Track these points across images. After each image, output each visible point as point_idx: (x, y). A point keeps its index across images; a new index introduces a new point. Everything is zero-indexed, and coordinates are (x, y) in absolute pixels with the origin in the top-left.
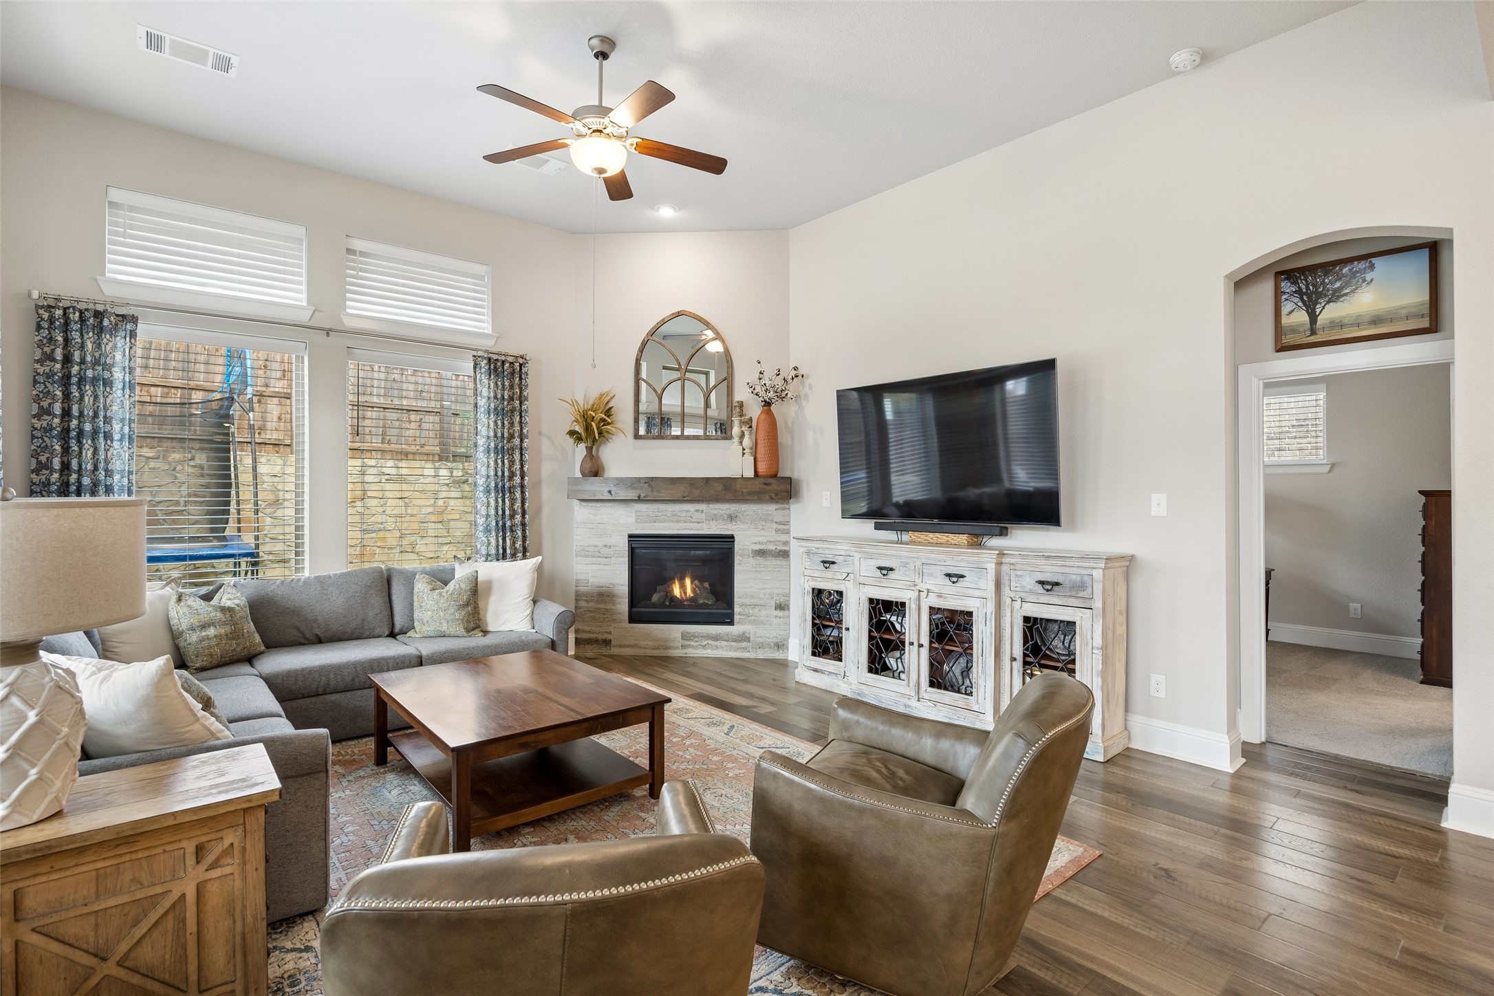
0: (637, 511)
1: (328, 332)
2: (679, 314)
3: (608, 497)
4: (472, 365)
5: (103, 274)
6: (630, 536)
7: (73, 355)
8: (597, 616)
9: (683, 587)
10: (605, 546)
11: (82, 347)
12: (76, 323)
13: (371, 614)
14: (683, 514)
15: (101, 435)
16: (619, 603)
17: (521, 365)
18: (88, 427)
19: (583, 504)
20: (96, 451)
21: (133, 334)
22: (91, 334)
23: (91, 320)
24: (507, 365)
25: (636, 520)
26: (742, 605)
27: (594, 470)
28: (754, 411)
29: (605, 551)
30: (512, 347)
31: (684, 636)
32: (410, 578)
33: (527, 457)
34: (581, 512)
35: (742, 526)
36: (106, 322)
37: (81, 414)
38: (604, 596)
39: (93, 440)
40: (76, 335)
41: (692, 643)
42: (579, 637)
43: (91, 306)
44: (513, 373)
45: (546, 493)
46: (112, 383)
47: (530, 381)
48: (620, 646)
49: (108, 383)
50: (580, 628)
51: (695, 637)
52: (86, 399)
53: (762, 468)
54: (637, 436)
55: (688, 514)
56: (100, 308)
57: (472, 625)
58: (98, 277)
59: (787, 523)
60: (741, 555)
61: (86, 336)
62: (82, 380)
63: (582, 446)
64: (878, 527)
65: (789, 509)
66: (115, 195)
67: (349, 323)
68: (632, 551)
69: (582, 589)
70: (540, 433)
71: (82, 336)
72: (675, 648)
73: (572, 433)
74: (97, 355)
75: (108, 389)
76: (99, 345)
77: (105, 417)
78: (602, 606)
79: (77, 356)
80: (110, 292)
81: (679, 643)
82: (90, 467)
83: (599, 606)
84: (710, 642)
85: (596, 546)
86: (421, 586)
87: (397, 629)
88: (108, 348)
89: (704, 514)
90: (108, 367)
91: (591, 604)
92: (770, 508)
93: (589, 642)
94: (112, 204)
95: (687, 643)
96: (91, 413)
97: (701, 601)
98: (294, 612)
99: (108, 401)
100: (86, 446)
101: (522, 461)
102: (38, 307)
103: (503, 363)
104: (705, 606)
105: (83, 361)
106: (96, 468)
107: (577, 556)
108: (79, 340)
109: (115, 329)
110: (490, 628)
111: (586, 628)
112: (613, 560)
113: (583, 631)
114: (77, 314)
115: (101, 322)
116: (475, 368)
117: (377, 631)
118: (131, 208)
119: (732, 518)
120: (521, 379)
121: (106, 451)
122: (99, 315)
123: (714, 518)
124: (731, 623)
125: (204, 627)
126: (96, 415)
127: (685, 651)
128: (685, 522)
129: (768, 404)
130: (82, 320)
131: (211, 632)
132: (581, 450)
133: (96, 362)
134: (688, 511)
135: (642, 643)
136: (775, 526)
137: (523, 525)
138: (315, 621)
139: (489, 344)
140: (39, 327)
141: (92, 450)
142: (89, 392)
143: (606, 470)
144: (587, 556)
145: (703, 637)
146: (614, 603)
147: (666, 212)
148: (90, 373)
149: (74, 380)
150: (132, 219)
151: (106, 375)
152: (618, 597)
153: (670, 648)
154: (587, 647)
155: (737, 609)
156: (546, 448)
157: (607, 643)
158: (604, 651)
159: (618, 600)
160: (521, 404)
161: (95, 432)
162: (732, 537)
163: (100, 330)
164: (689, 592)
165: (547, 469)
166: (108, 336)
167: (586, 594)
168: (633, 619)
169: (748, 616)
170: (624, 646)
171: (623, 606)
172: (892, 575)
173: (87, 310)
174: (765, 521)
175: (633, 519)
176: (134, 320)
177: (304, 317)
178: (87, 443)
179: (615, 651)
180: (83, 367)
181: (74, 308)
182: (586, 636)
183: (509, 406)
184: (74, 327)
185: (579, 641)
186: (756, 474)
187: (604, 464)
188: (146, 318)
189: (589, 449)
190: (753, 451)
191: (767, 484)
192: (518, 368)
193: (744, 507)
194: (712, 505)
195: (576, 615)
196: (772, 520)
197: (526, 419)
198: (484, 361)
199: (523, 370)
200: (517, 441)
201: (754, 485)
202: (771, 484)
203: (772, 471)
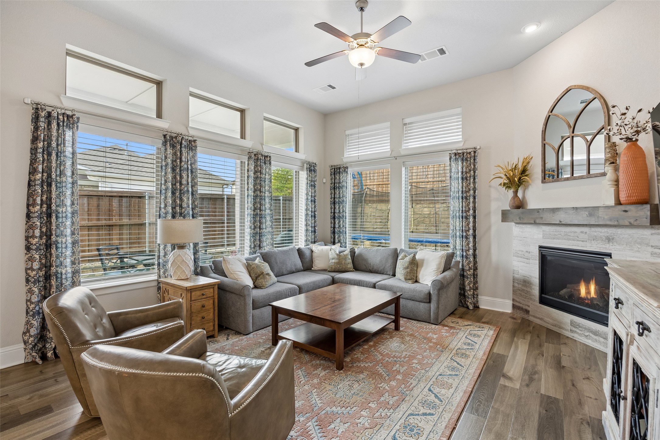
0: (543, 231)
1: (397, 158)
4: (449, 158)
5: (344, 156)
6: (540, 247)
7: (335, 181)
8: (523, 294)
9: (588, 289)
10: (527, 252)
14: (572, 234)
16: (534, 289)
17: (475, 152)
19: (517, 225)
21: (347, 172)
22: (339, 174)
24: (465, 154)
25: (543, 236)
27: (520, 205)
29: (527, 255)
30: (470, 145)
31: (572, 323)
33: (477, 200)
34: (517, 230)
35: (618, 247)
36: (341, 170)
38: (526, 283)
41: (578, 331)
42: (514, 303)
44: (470, 157)
45: (494, 218)
47: (478, 160)
48: (534, 316)
50: (515, 298)
51: (580, 327)
53: (624, 197)
54: (544, 181)
55: (577, 234)
57: (409, 277)
61: (337, 175)
63: (511, 191)
66: (347, 132)
67: (403, 153)
68: (542, 257)
69: (516, 276)
72: (566, 330)
73: (504, 184)
74: (339, 180)
76: (340, 177)
78: (525, 288)
80: (345, 160)
81: (569, 327)
82: (338, 211)
83: (524, 288)
84: (591, 335)
85: (522, 251)
87: (395, 275)
88: (342, 177)
89: (586, 235)
90: (342, 183)
91: (520, 286)
92: (645, 233)
93: (519, 308)
94: (349, 135)
95: (574, 329)
98: (365, 260)
101: (474, 202)
102: (331, 169)
103: (463, 154)
105: (337, 182)
107: (514, 256)
108: (336, 177)
109: (343, 172)
110: (420, 281)
111: (518, 300)
112: (531, 261)
113: (516, 301)
114: (337, 169)
118: (351, 135)
119: (609, 240)
122: (340, 168)
123: (595, 239)
124: (607, 325)
125: (333, 259)
127: (573, 334)
128: (574, 240)
129: (630, 140)
130: (337, 171)
131: (334, 261)
132: (511, 193)
133: (339, 182)
134: (576, 232)
135: (546, 319)
136: (650, 249)
137: (475, 235)
138: (370, 264)
139: (460, 146)
140: (331, 174)
143: (528, 205)
144: (518, 257)
145: (585, 328)
146: (531, 288)
149: (336, 187)
150: (351, 138)
152: (533, 285)
153: (560, 328)
154: (518, 311)
156: (491, 193)
157: (527, 312)
158: (526, 316)
159: (533, 287)
160: (474, 172)
162: (607, 254)
163: (340, 172)
164: (593, 294)
165: (494, 205)
166: (342, 174)
167: (518, 280)
168: (543, 301)
170: (536, 317)
171: (536, 291)
173: (338, 167)
174: (640, 244)
175: (541, 236)
176: (347, 168)
177: (388, 155)
179: (531, 318)
181: (336, 167)
182: (517, 304)
183: (468, 175)
184: (336, 173)
185: (514, 306)
186: (618, 203)
187: (526, 201)
188: (351, 166)
189: (516, 192)
190: (617, 182)
191: (626, 211)
192: (473, 154)
193: (620, 231)
194: (593, 229)
195: (513, 291)
196: (648, 245)
197: (477, 180)
198: (453, 155)
199: (476, 154)
200: (472, 192)
201: (616, 212)
202: (630, 211)
203: (635, 199)
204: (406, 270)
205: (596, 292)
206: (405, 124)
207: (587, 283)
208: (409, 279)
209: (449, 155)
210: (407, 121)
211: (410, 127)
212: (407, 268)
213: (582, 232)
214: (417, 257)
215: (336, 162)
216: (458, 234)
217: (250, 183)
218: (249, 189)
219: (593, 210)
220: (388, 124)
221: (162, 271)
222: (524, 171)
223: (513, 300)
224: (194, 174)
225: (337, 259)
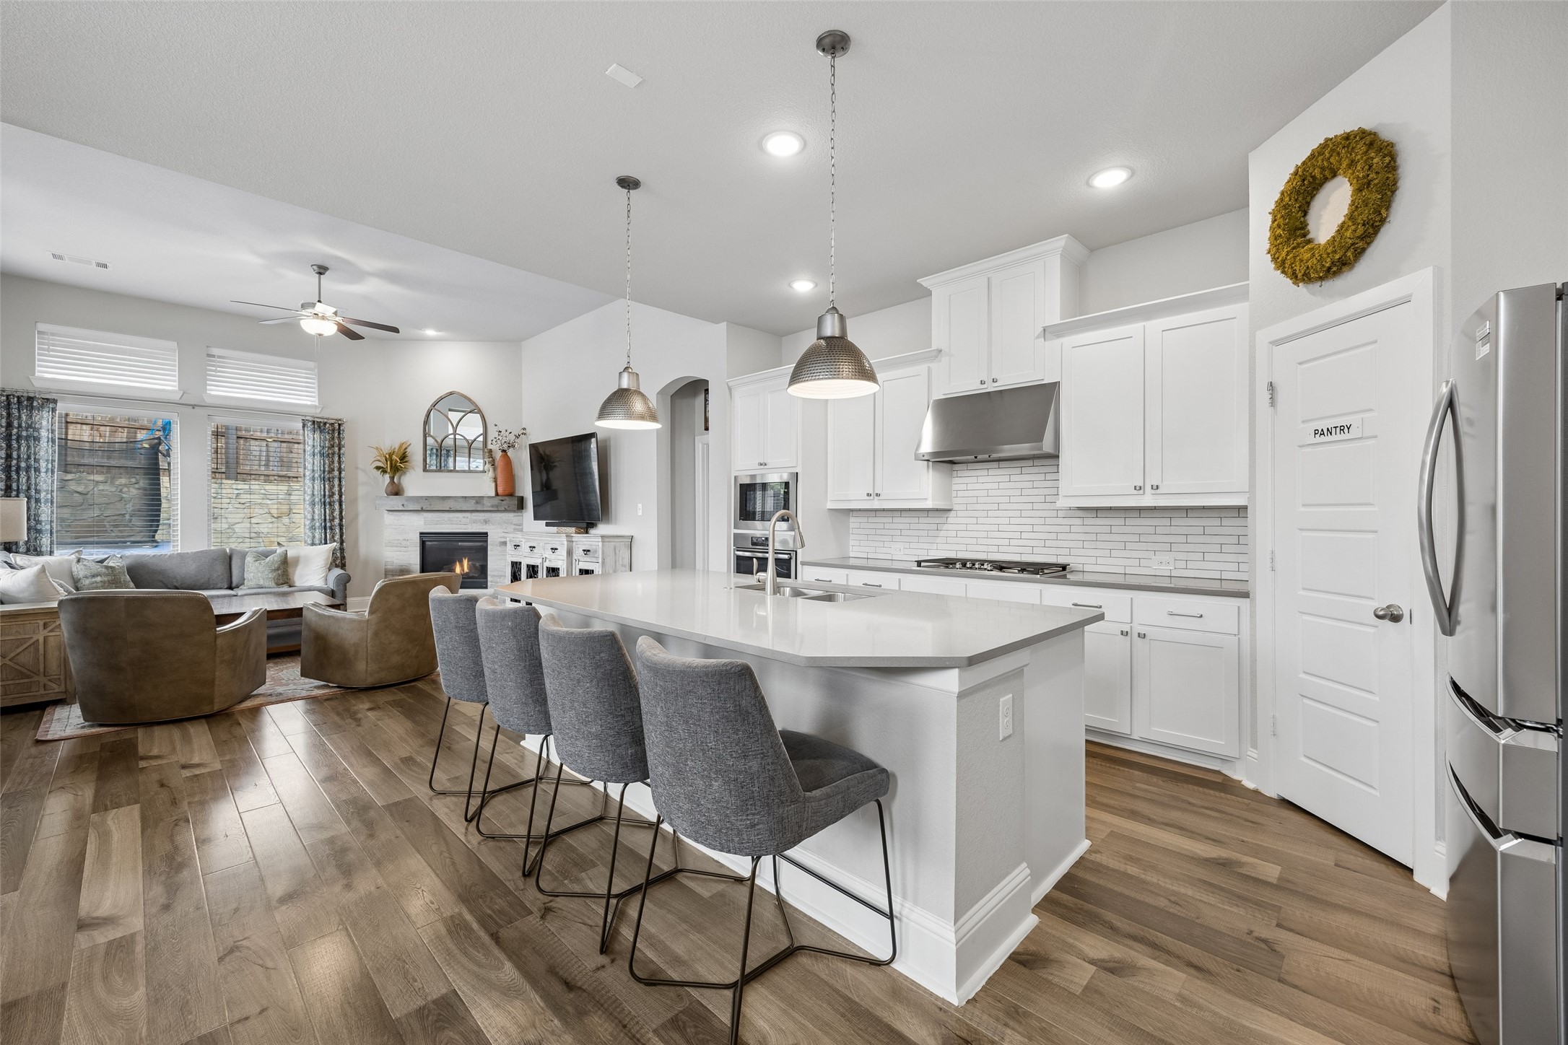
0: (423, 518)
1: (194, 406)
2: (451, 393)
3: (402, 508)
4: (301, 425)
5: (34, 374)
6: (421, 533)
7: (13, 423)
9: (462, 566)
10: (405, 540)
11: (20, 417)
12: (15, 404)
13: (215, 575)
14: (455, 520)
15: (33, 469)
17: (339, 425)
18: (23, 465)
19: (389, 513)
20: (29, 478)
21: (54, 410)
22: (25, 411)
23: (25, 403)
24: (328, 425)
25: (425, 524)
26: (493, 576)
27: (396, 491)
28: (498, 455)
29: (404, 543)
30: (332, 413)
32: (243, 555)
33: (343, 483)
34: (389, 519)
35: (492, 527)
36: (35, 403)
37: (19, 456)
39: (27, 472)
40: (15, 412)
43: (25, 395)
44: (333, 430)
45: (361, 506)
46: (39, 438)
47: (343, 435)
49: (37, 439)
52: (22, 448)
53: (500, 491)
54: (425, 470)
56: (32, 395)
57: (281, 581)
58: (30, 377)
59: (521, 525)
60: (492, 545)
61: (22, 412)
62: (19, 438)
63: (387, 477)
64: (547, 525)
65: (522, 516)
66: (41, 327)
67: (208, 401)
68: (423, 544)
69: (389, 567)
70: (357, 468)
71: (19, 411)
73: (378, 468)
74: (30, 422)
75: (37, 443)
76: (31, 416)
77: (35, 459)
79: (16, 423)
80: (38, 384)
82: (24, 487)
85: (399, 540)
86: (249, 559)
87: (234, 585)
88: (37, 419)
89: (468, 520)
90: (37, 430)
92: (511, 515)
94: (40, 333)
96: (25, 457)
97: (471, 575)
99: (37, 449)
100: (22, 476)
101: (340, 485)
103: (325, 424)
104: (473, 577)
105: (20, 426)
106: (29, 488)
107: (386, 546)
108: (17, 414)
109: (42, 406)
110: (296, 584)
112: (410, 549)
114: (16, 399)
115: (32, 403)
116: (304, 427)
117: (219, 586)
119: (486, 522)
120: (339, 433)
121: (36, 478)
122: (30, 399)
123: (475, 522)
124: (486, 588)
125: (93, 576)
126: (29, 457)
128: (457, 524)
129: (504, 451)
130: (19, 402)
133: (29, 426)
134: (458, 518)
136: (513, 527)
137: (341, 526)
138: (175, 578)
139: (316, 412)
141: (26, 478)
142: (24, 445)
143: (404, 491)
144: (393, 546)
147: (430, 334)
148: (24, 434)
149: (14, 437)
150: (53, 340)
151: (36, 434)
155: (489, 579)
156: (361, 477)
160: (340, 449)
161: (28, 469)
162: (486, 533)
163: (31, 408)
164: (466, 570)
165: (362, 491)
166: (36, 412)
167: (391, 570)
169: (497, 583)
172: (535, 550)
173: (22, 396)
174: (507, 523)
175: (422, 523)
176: (55, 401)
177: (176, 397)
178: (23, 474)
180: (20, 429)
181: (14, 395)
183: (330, 451)
186: (497, 494)
187: (403, 488)
188: (63, 400)
189: (392, 478)
190: (495, 480)
191: (502, 500)
192: (337, 427)
193: (494, 515)
194: (474, 514)
196: (512, 523)
197: (343, 459)
198: (310, 423)
199: (341, 428)
200: (336, 473)
201: (496, 501)
202: (505, 500)
203: (507, 492)
204: (277, 572)
205: (469, 568)
206: (209, 355)
207: (461, 562)
208: (282, 584)
209: (302, 421)
210: (215, 351)
211: (219, 362)
212: (278, 569)
213: (464, 517)
214: (289, 554)
215: (17, 385)
216: (317, 524)
219: (479, 500)
220: (173, 345)
222: (404, 458)
225: (107, 575)
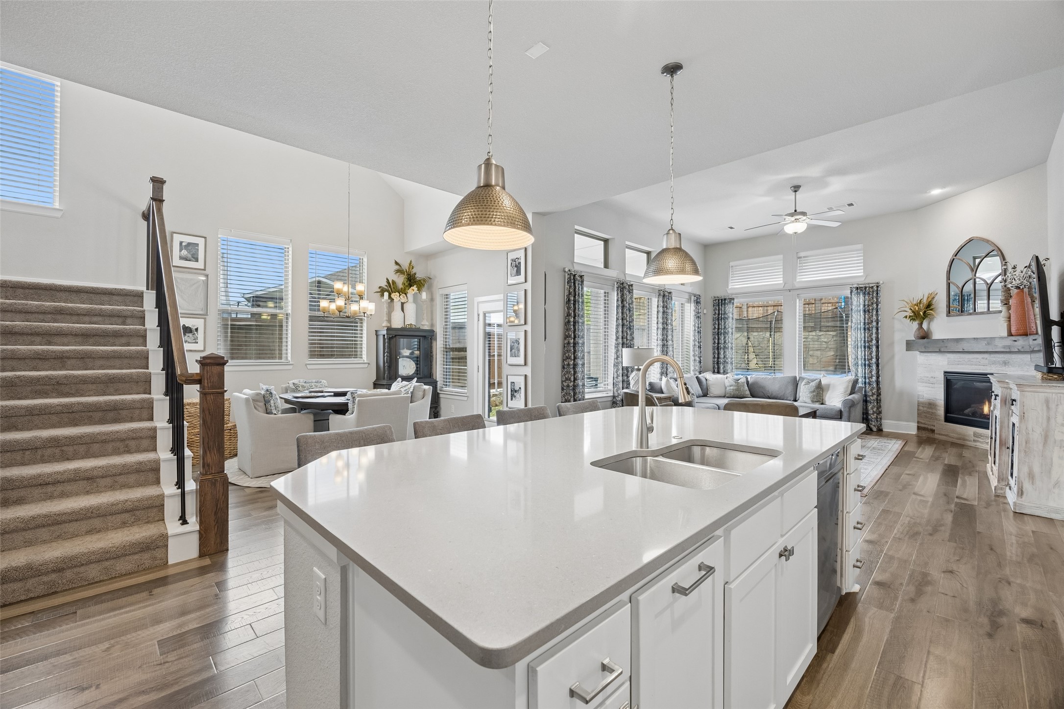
0: (948, 358)
1: (791, 290)
2: (970, 240)
4: (850, 291)
5: (728, 287)
6: (945, 372)
7: (720, 312)
8: (928, 415)
10: (932, 377)
13: (788, 392)
14: (974, 360)
15: (726, 333)
16: (939, 410)
17: (878, 287)
19: (922, 354)
20: (725, 338)
21: (733, 304)
23: (724, 302)
24: (867, 288)
25: (948, 363)
27: (924, 336)
28: (1014, 293)
29: (932, 380)
30: (872, 280)
31: (975, 434)
33: (880, 331)
34: (920, 359)
35: (1012, 369)
36: (727, 301)
37: (721, 328)
38: (931, 405)
39: (724, 335)
41: (980, 440)
42: (919, 425)
44: (873, 291)
45: (897, 348)
47: (880, 294)
48: (939, 434)
49: (727, 319)
50: (920, 421)
51: (982, 436)
52: (722, 324)
53: (1014, 330)
54: (949, 314)
55: (978, 360)
57: (815, 400)
58: (727, 289)
62: (722, 319)
63: (915, 323)
66: (732, 264)
67: (797, 286)
68: (947, 381)
69: (921, 400)
71: (722, 306)
72: (970, 441)
73: (908, 317)
74: (725, 311)
76: (725, 308)
77: (727, 328)
78: (930, 410)
80: (729, 292)
81: (972, 438)
82: (723, 342)
85: (928, 377)
87: (797, 399)
88: (728, 309)
89: (987, 361)
90: (728, 314)
91: (925, 409)
93: (924, 429)
94: (732, 267)
95: (977, 439)
96: (723, 327)
98: (763, 388)
99: (727, 323)
101: (877, 333)
102: (714, 300)
103: (866, 288)
105: (722, 313)
106: (725, 342)
107: (918, 382)
108: (721, 308)
109: (729, 303)
111: (923, 422)
112: (936, 386)
113: (921, 423)
116: (851, 293)
117: (789, 399)
118: (736, 266)
119: (1005, 363)
120: (877, 294)
122: (725, 299)
123: (994, 363)
125: (730, 386)
126: (725, 328)
127: (975, 444)
128: (976, 365)
129: (1018, 288)
130: (722, 302)
131: (732, 388)
132: (915, 325)
133: (724, 313)
134: (977, 358)
135: (951, 435)
137: (877, 363)
138: (769, 391)
139: (861, 280)
140: (714, 305)
142: (723, 322)
143: (933, 335)
144: (923, 382)
146: (936, 409)
147: (936, 192)
148: (724, 316)
150: (736, 269)
151: (727, 316)
152: (938, 406)
153: (964, 440)
154: (923, 431)
156: (897, 325)
157: (933, 431)
158: (931, 435)
159: (938, 408)
160: (877, 306)
161: (724, 332)
162: (989, 374)
163: (725, 304)
165: (897, 336)
166: (728, 305)
167: (922, 403)
168: (947, 419)
170: (942, 435)
171: (941, 411)
174: (1028, 365)
175: (946, 363)
176: (733, 299)
177: (781, 287)
179: (936, 436)
180: (722, 315)
181: (720, 299)
182: (923, 426)
183: (871, 308)
184: (720, 304)
185: (919, 428)
186: (1010, 334)
187: (931, 332)
188: (737, 297)
189: (921, 324)
190: (1009, 318)
191: (1015, 341)
192: (875, 288)
193: (1014, 356)
194: (992, 355)
195: (918, 414)
197: (880, 313)
198: (855, 289)
199: (879, 289)
200: (874, 324)
201: (1009, 341)
202: (1019, 340)
203: (1021, 332)
204: (813, 394)
206: (800, 258)
208: (816, 402)
209: (849, 289)
210: (802, 254)
211: (805, 260)
212: (814, 392)
213: (983, 358)
214: (823, 382)
215: (720, 294)
216: (860, 362)
217: (659, 317)
218: (659, 323)
219: (990, 340)
220: (781, 256)
221: (615, 389)
222: (929, 306)
223: (918, 422)
224: (632, 312)
225: (735, 386)
